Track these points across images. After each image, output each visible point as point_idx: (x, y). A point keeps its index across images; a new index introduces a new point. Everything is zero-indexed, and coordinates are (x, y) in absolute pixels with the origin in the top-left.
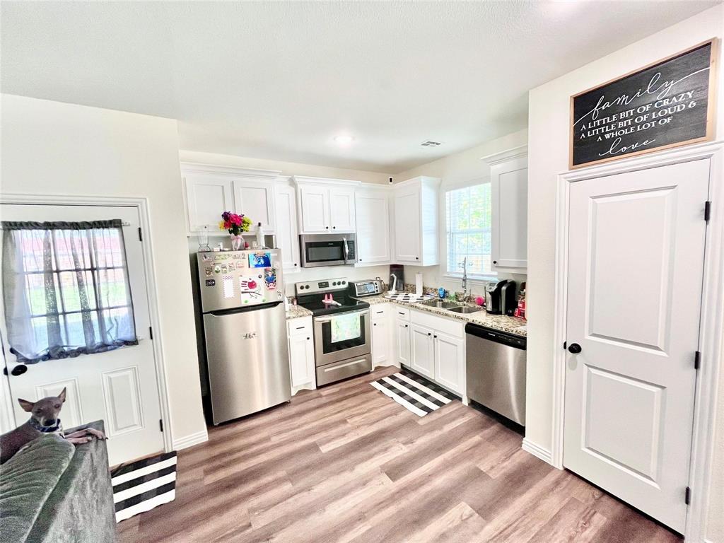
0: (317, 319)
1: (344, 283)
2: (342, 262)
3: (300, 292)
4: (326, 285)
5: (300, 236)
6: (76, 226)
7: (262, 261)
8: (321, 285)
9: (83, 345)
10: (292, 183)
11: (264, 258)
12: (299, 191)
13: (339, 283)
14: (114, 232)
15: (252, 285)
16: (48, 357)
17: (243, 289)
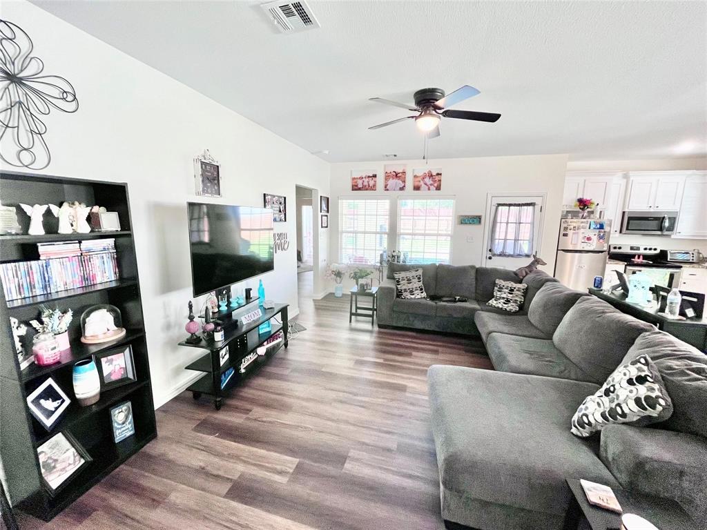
0: (628, 268)
1: (655, 249)
2: (659, 233)
3: (612, 250)
4: (638, 249)
5: (624, 213)
6: (519, 205)
7: (598, 226)
8: (632, 248)
9: (512, 253)
10: (626, 176)
11: (600, 224)
12: (631, 182)
13: (650, 249)
14: (530, 208)
15: (589, 239)
16: (500, 255)
17: (583, 241)
